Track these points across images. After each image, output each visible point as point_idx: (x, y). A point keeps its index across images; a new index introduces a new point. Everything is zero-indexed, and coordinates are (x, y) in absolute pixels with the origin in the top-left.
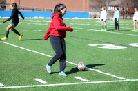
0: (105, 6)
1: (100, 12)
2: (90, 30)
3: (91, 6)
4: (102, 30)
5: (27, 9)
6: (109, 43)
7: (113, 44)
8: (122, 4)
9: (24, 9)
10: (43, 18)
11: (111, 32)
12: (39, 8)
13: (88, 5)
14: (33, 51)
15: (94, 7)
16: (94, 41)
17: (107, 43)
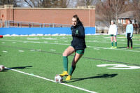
0: (114, 19)
1: (108, 26)
2: (98, 48)
3: (97, 20)
4: (112, 48)
5: (23, 25)
6: (121, 63)
7: (126, 64)
8: (134, 16)
9: (19, 25)
10: (41, 35)
11: (122, 49)
12: (37, 23)
13: (94, 18)
14: (32, 75)
15: (102, 21)
16: (102, 61)
17: (118, 63)
